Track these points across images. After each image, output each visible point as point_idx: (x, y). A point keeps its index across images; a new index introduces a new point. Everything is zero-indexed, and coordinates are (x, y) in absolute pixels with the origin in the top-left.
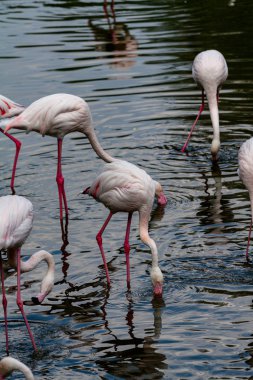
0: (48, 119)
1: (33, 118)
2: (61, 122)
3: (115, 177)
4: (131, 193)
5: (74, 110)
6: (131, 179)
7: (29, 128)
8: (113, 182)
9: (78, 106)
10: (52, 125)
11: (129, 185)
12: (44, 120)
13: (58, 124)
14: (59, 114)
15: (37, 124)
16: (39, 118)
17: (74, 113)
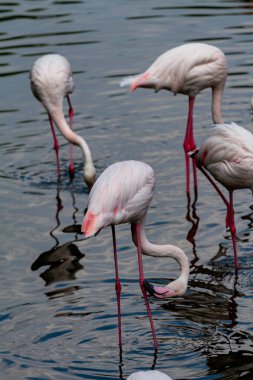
0: (181, 74)
1: (163, 73)
2: (196, 77)
3: (224, 148)
4: (242, 169)
5: (210, 61)
6: (242, 152)
7: (159, 85)
8: (221, 153)
9: (215, 56)
10: (186, 80)
11: (240, 159)
12: (176, 75)
13: (192, 78)
14: (192, 67)
15: (168, 80)
16: (170, 73)
17: (211, 65)
